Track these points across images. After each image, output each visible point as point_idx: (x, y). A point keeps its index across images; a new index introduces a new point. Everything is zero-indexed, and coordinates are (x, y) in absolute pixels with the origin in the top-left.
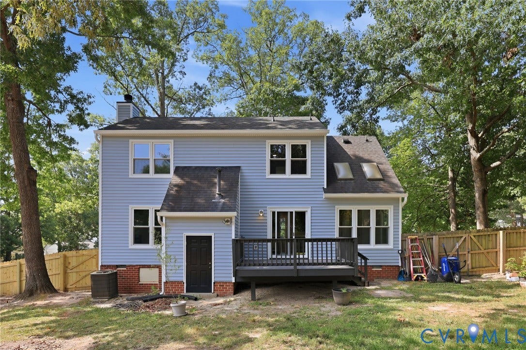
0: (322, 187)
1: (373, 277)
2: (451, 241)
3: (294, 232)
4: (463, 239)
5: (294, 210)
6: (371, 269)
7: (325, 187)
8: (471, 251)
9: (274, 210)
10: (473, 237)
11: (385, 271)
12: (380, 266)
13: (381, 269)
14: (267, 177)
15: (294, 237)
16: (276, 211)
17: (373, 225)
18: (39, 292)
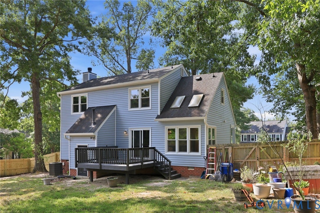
0: (157, 114)
1: (189, 174)
2: (244, 151)
3: (142, 143)
4: (253, 150)
5: (142, 130)
6: (188, 169)
7: (159, 114)
8: (260, 159)
9: (132, 130)
10: (261, 148)
11: (196, 171)
12: (193, 168)
13: (194, 170)
14: (129, 110)
15: (142, 147)
16: (134, 130)
17: (188, 139)
18: (37, 171)
